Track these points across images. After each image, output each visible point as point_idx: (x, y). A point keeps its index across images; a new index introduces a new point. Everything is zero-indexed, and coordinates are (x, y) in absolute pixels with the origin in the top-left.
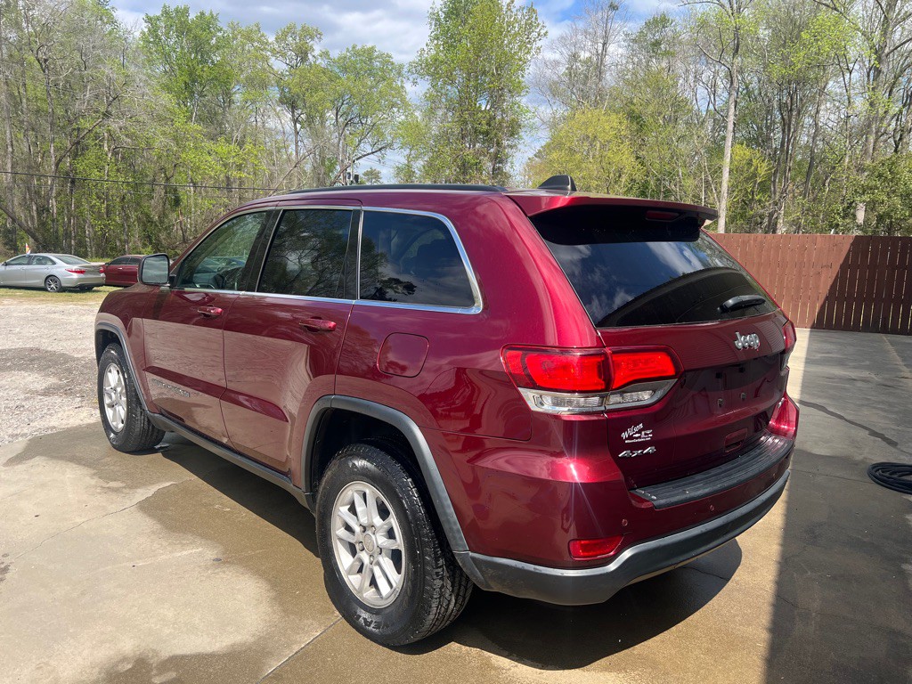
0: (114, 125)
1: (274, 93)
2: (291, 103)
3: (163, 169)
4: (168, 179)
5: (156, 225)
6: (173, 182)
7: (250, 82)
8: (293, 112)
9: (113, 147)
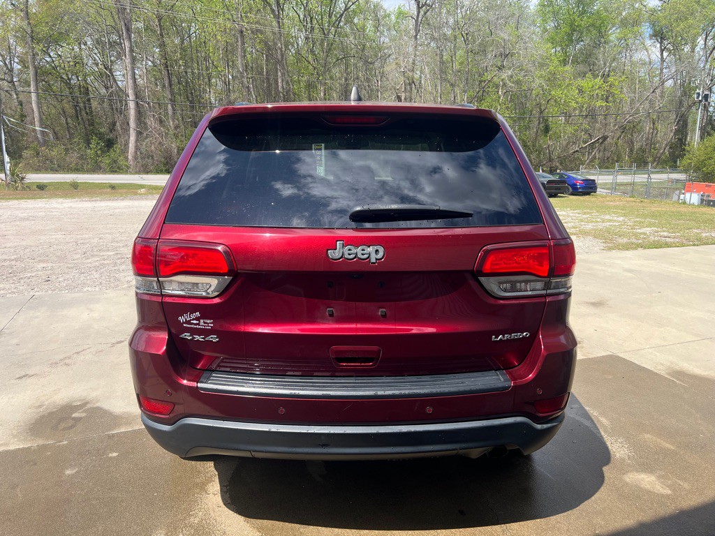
0: (505, 75)
1: (646, 30)
2: (659, 35)
3: (539, 105)
4: (541, 112)
5: (529, 148)
6: (545, 114)
7: (624, 23)
8: (661, 43)
9: (505, 91)
